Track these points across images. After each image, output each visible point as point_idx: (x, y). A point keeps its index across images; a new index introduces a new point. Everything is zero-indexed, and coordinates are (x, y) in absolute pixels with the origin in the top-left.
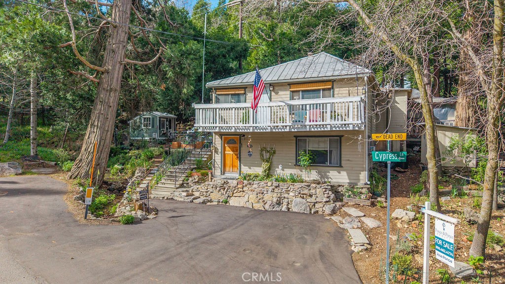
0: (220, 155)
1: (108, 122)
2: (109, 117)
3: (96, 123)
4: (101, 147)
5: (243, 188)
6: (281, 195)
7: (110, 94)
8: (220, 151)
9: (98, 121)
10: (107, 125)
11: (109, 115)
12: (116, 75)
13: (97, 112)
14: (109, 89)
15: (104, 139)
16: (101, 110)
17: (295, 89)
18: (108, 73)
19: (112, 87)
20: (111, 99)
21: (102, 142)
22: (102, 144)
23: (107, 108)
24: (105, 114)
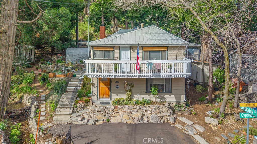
0: (96, 88)
1: (8, 70)
2: (9, 66)
4: (4, 89)
5: (118, 111)
6: (143, 113)
7: (8, 49)
8: (96, 85)
10: (8, 71)
12: (12, 34)
14: (7, 45)
15: (6, 82)
16: (2, 61)
17: (146, 50)
18: (6, 33)
19: (10, 43)
20: (10, 52)
21: (4, 85)
22: (5, 87)
23: (7, 59)
24: (6, 64)
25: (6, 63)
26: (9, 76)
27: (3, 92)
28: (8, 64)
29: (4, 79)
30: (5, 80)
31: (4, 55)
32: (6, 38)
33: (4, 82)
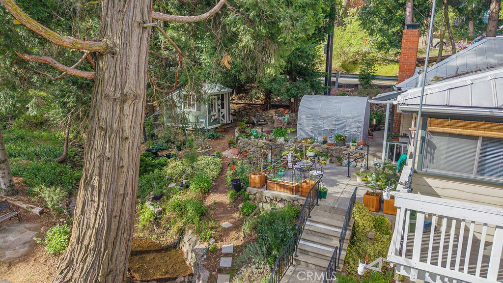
1: (123, 176)
2: (125, 163)
3: (96, 182)
4: (113, 234)
7: (122, 110)
9: (100, 175)
10: (122, 181)
11: (126, 159)
13: (94, 155)
14: (119, 95)
15: (118, 214)
16: (104, 149)
18: (114, 54)
19: (125, 91)
20: (127, 121)
21: (113, 224)
22: (114, 227)
23: (118, 143)
24: (115, 158)
25: (117, 153)
26: (127, 194)
27: (110, 246)
28: (121, 159)
29: (113, 205)
30: (116, 208)
31: (109, 129)
32: (115, 71)
33: (112, 212)
